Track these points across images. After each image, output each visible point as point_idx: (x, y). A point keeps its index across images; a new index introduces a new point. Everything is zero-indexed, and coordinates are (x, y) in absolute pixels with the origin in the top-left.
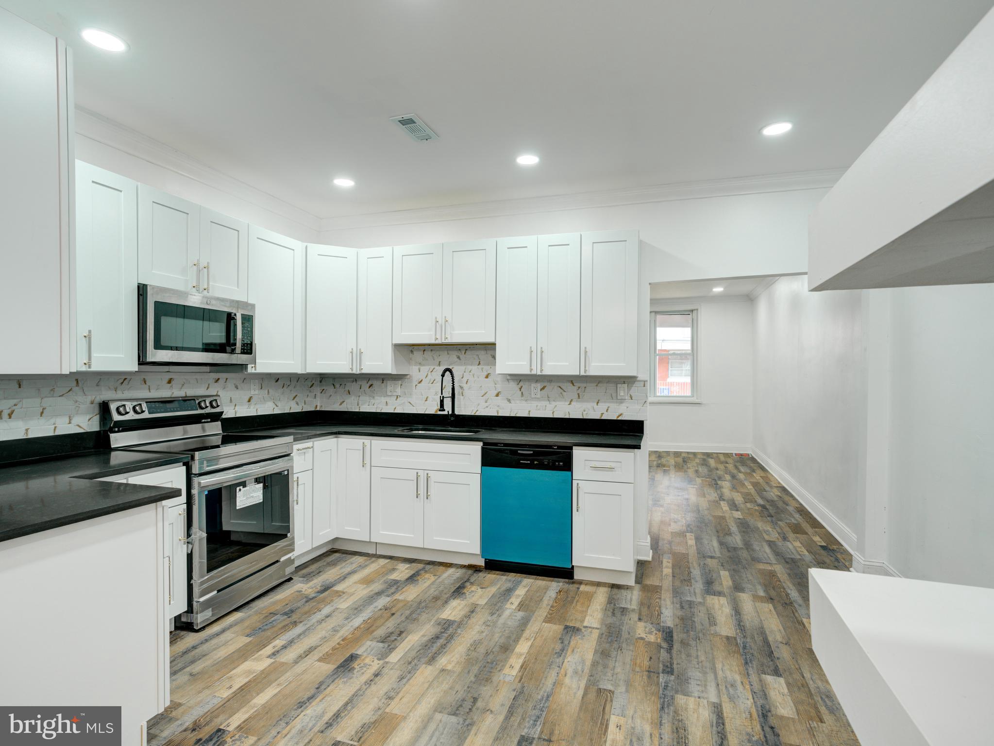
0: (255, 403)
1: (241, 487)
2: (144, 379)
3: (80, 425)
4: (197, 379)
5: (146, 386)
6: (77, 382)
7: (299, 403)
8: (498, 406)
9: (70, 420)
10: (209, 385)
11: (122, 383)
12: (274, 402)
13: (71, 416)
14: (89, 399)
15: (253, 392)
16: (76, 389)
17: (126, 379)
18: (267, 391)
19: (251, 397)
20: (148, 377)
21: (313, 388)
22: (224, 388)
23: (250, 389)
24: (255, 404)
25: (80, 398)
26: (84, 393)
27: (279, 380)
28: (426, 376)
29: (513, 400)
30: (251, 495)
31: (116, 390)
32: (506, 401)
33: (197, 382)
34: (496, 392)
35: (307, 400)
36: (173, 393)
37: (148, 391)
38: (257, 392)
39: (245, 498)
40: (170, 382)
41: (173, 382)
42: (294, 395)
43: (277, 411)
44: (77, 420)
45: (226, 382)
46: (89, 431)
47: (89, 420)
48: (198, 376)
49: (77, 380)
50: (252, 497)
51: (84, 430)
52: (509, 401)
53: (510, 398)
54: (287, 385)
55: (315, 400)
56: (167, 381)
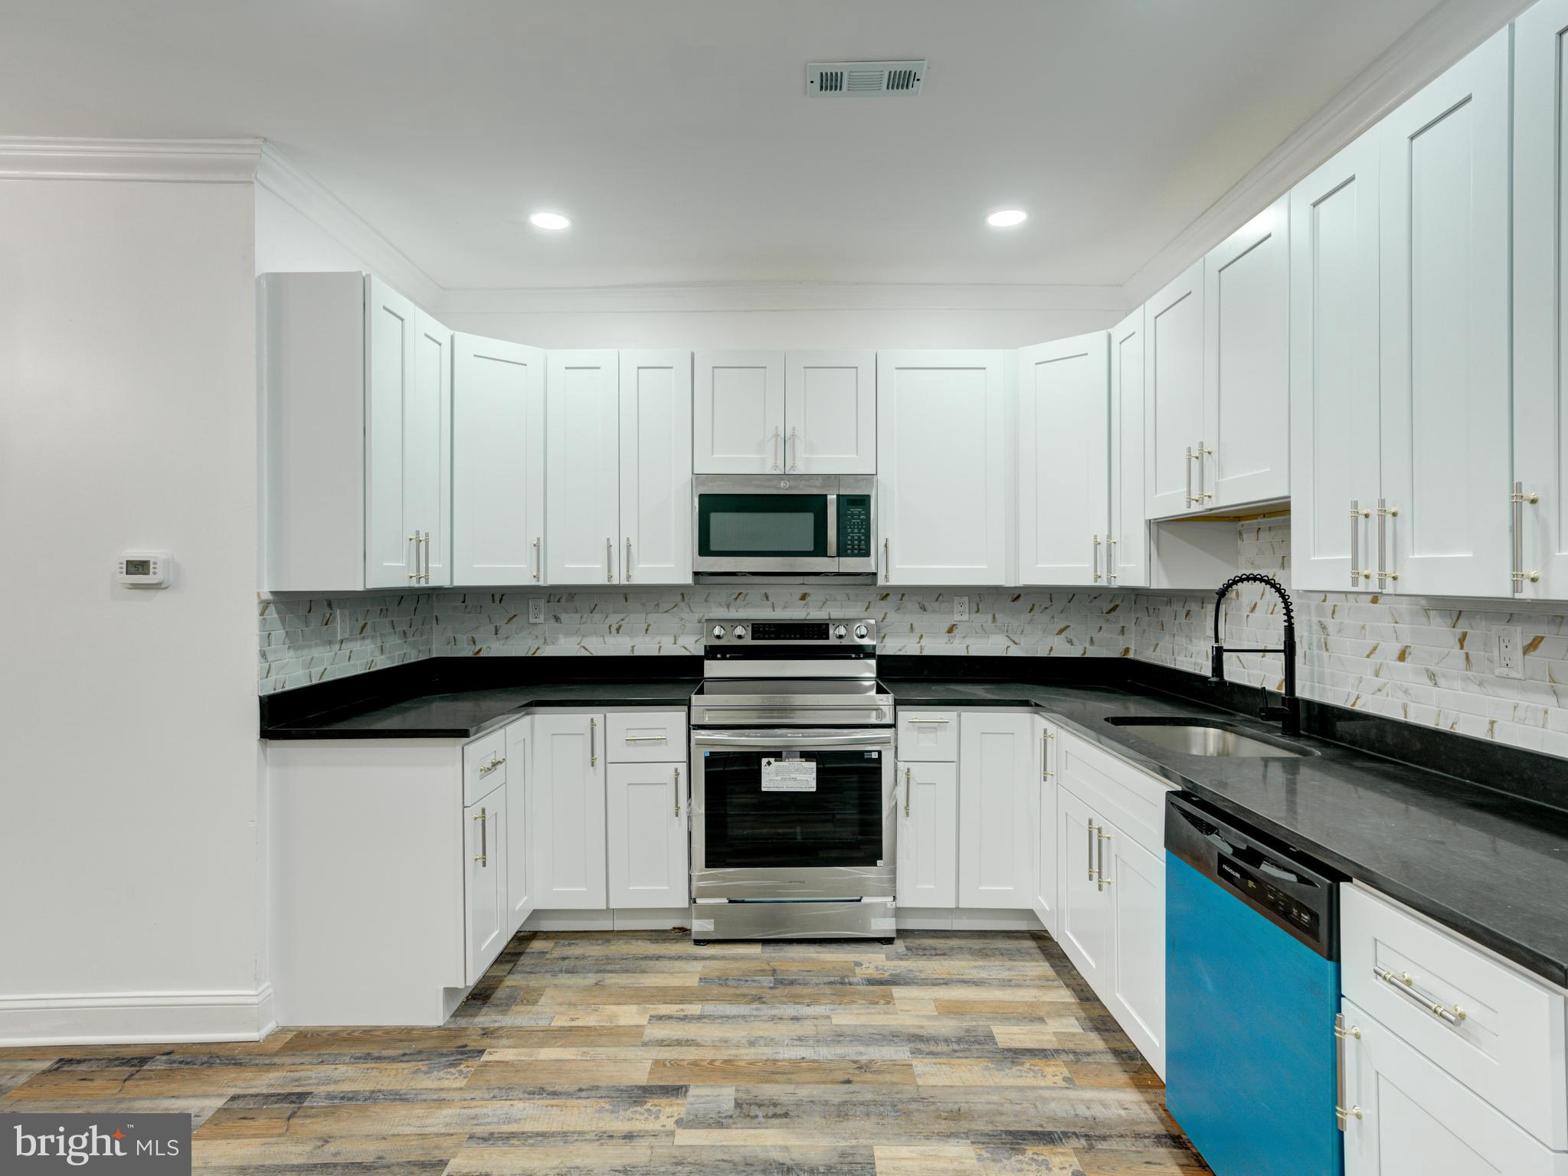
0: (964, 635)
1: (772, 760)
2: (766, 593)
3: (687, 646)
4: (848, 595)
5: (770, 603)
6: (683, 597)
7: (1075, 641)
8: (1406, 692)
9: (675, 640)
10: (869, 604)
11: (736, 599)
12: (1007, 636)
13: (677, 635)
14: (697, 616)
15: (957, 618)
16: (682, 605)
17: (741, 593)
18: (990, 616)
19: (954, 625)
20: (771, 591)
21: (1113, 614)
22: (899, 609)
23: (952, 612)
24: (964, 637)
25: (685, 616)
26: (691, 610)
27: (1022, 598)
28: (1262, 595)
29: (1444, 676)
30: (793, 776)
31: (728, 608)
32: (1425, 679)
33: (849, 599)
34: (1397, 647)
35: (1097, 636)
36: (808, 614)
37: (771, 610)
38: (966, 617)
39: (779, 778)
40: (803, 597)
41: (808, 599)
42: (1062, 626)
43: (1015, 652)
44: (683, 640)
45: (901, 600)
46: (696, 654)
47: (696, 641)
48: (850, 591)
49: (682, 594)
50: (795, 779)
51: (691, 652)
52: (1432, 676)
53: (1433, 668)
54: (1043, 607)
55: (1121, 637)
56: (799, 596)
